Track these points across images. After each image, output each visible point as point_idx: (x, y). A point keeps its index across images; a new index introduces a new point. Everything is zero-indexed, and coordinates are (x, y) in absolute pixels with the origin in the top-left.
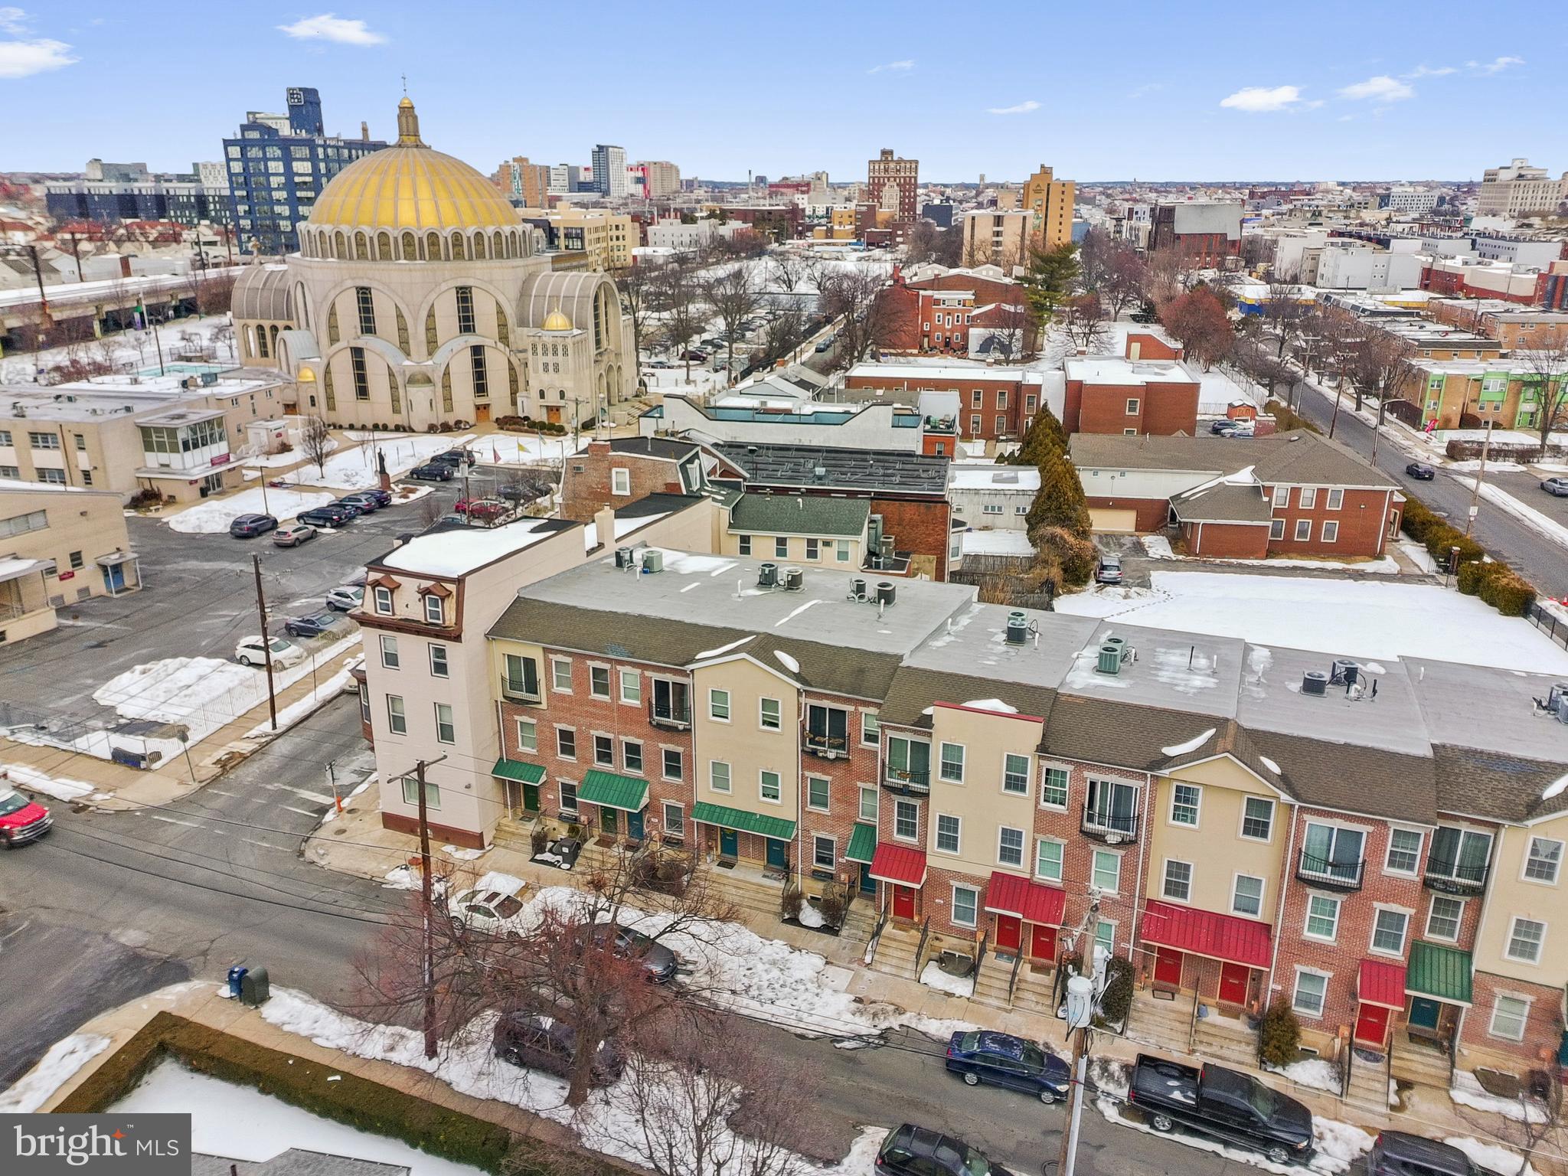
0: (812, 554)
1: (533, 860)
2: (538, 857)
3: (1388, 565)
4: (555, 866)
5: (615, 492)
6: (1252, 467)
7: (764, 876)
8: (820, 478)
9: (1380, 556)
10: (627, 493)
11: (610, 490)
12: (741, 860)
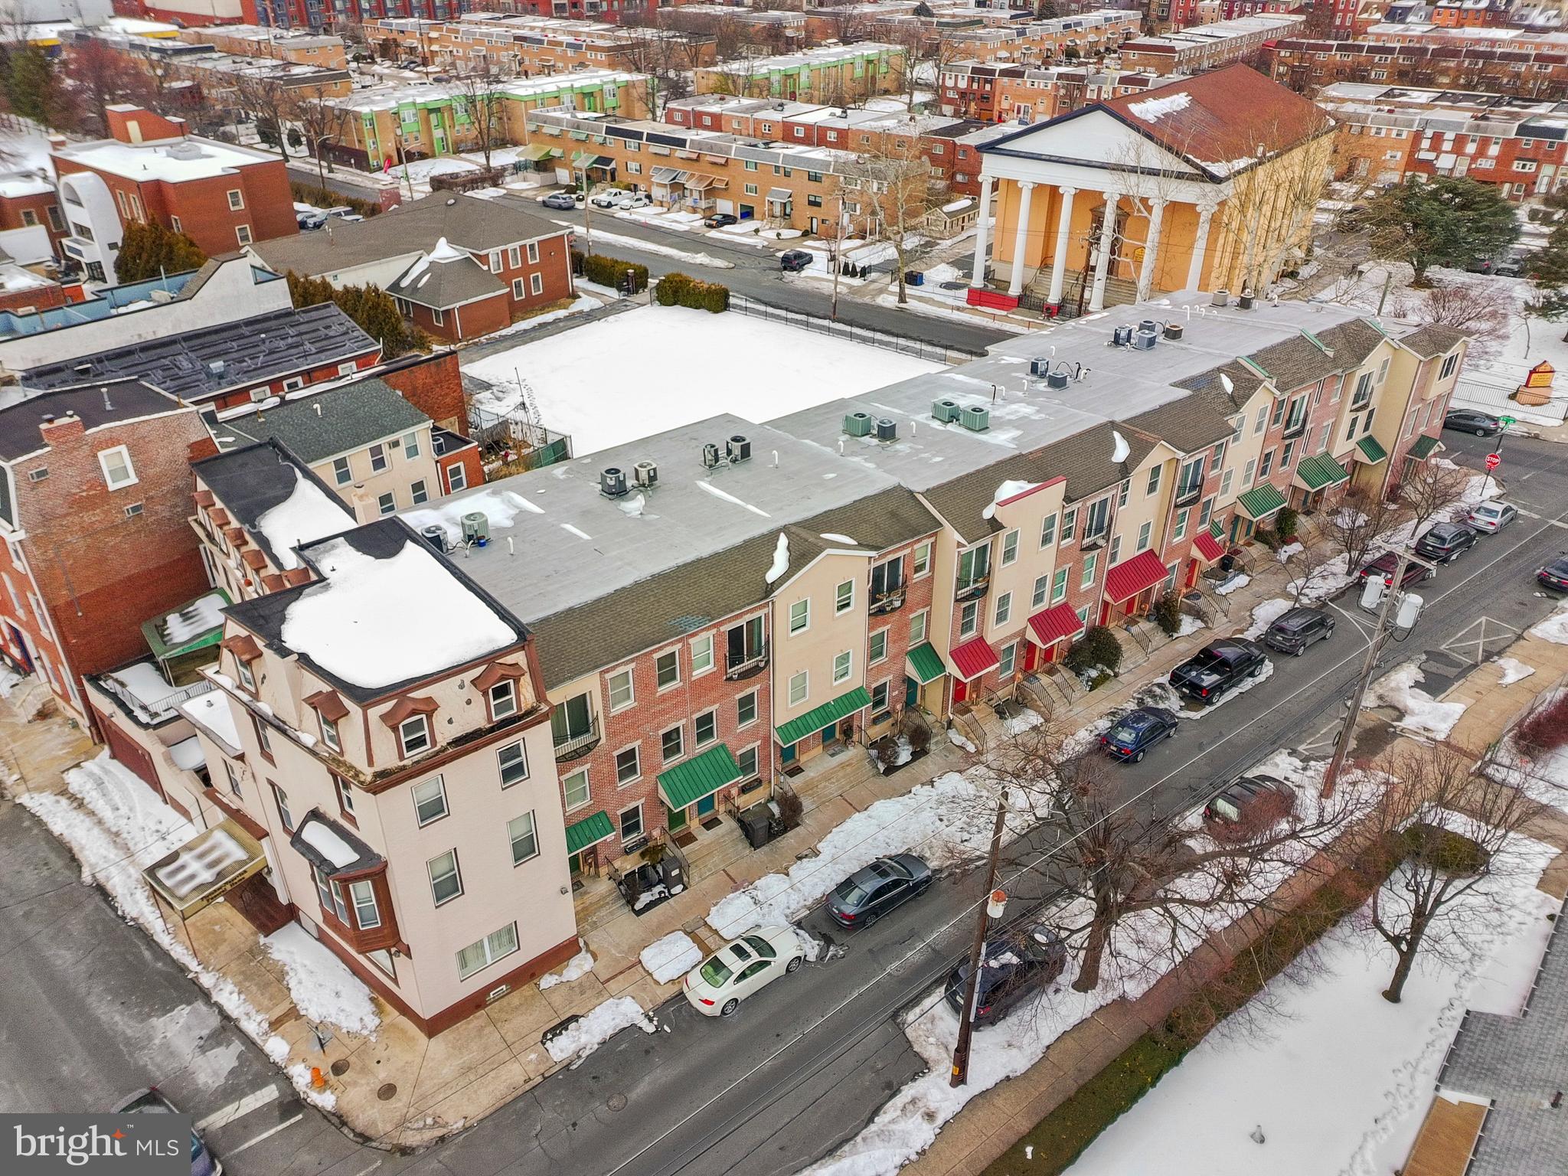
0: (379, 463)
1: (638, 913)
2: (638, 906)
3: (585, 304)
4: (666, 898)
5: (112, 486)
6: (443, 240)
7: (832, 755)
8: (221, 376)
9: (575, 296)
10: (133, 480)
11: (104, 486)
12: (804, 758)
